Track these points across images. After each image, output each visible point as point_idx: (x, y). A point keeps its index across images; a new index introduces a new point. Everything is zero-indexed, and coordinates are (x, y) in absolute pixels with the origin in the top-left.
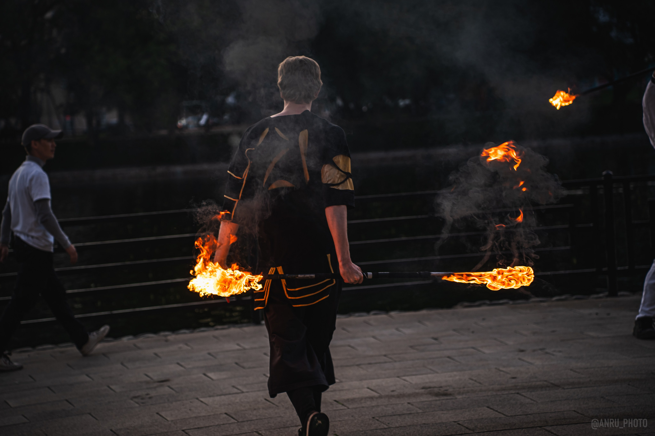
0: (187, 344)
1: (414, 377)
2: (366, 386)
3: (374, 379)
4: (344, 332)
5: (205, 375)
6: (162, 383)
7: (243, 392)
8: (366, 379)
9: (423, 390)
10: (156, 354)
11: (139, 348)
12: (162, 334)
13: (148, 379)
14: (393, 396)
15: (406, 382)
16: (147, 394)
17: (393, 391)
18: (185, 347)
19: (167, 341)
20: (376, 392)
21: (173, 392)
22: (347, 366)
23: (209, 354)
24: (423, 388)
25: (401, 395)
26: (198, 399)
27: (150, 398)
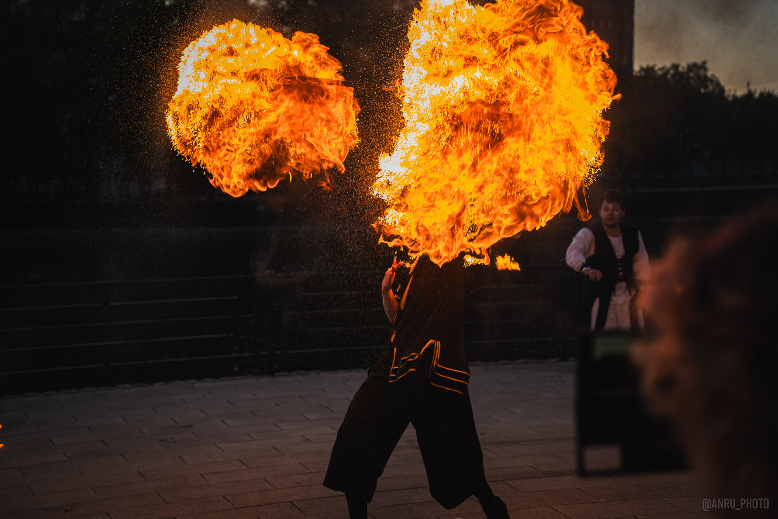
0: (210, 392)
5: (223, 422)
6: (186, 429)
7: (254, 440)
10: (182, 400)
11: (169, 394)
12: (190, 381)
13: (175, 424)
16: (173, 438)
18: (208, 395)
19: (193, 388)
21: (195, 437)
23: (228, 402)
26: (215, 444)
27: (175, 442)
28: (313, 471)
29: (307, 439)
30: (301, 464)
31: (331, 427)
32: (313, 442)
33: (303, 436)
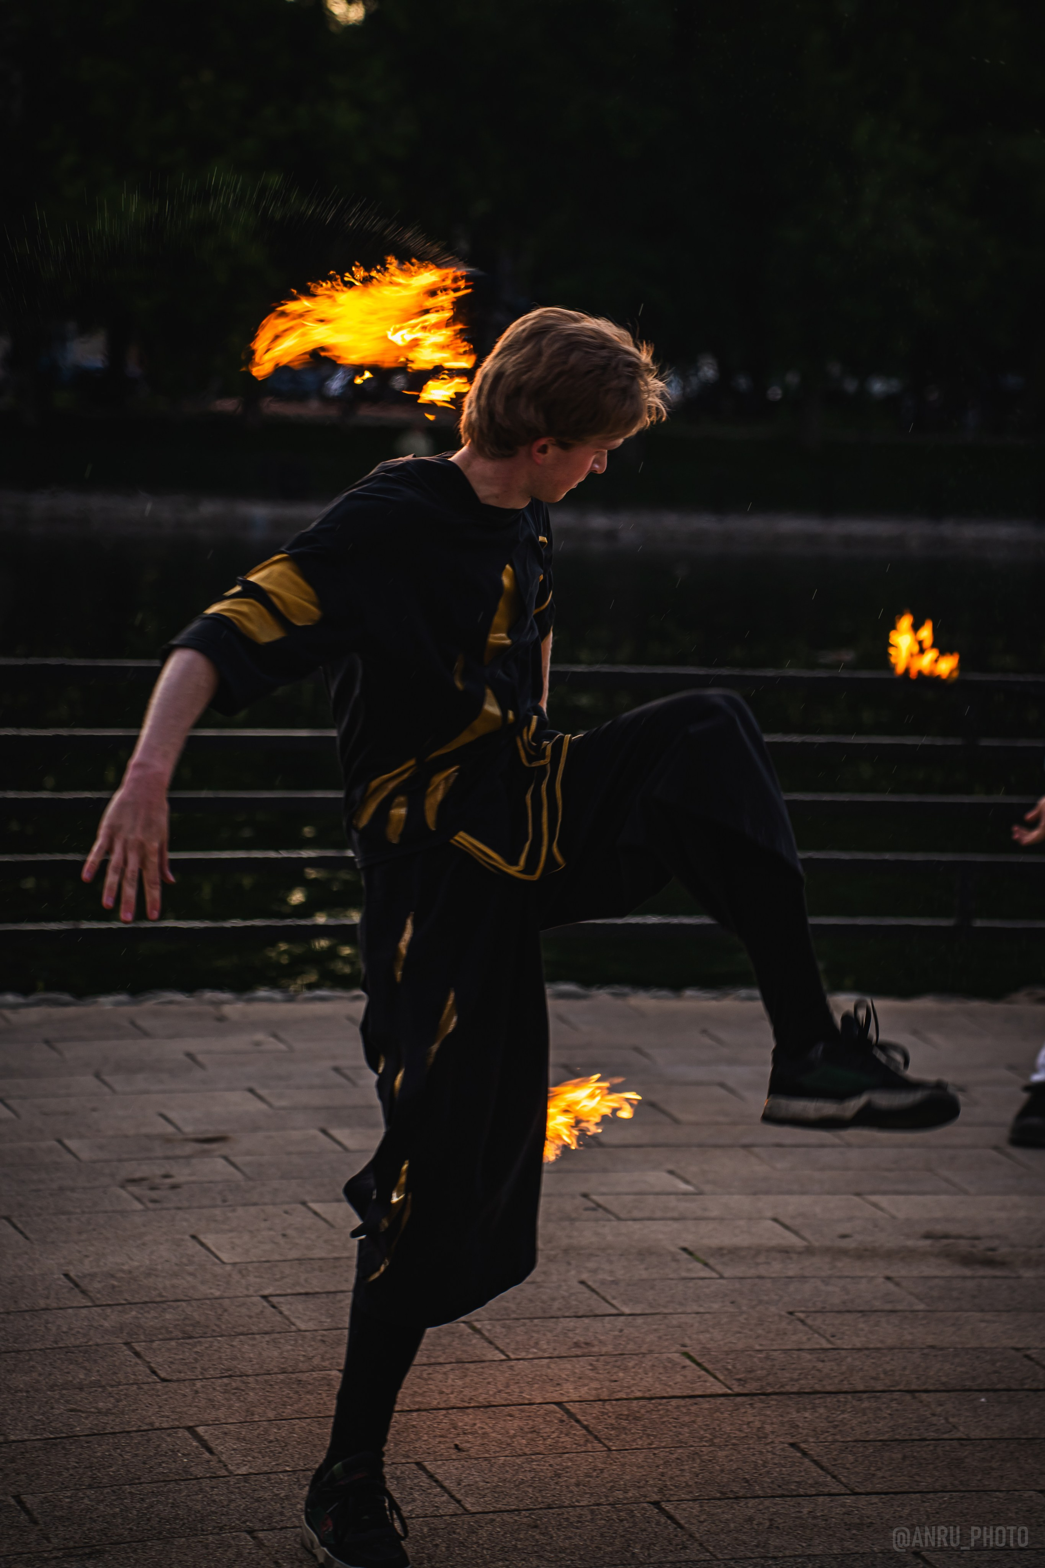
0: (275, 1036)
1: (901, 1198)
2: (769, 1214)
3: (790, 1193)
4: (707, 1041)
5: (324, 1132)
6: (206, 1146)
8: (767, 1192)
9: (928, 1242)
10: (190, 1055)
11: (146, 1034)
12: (209, 995)
13: (170, 1129)
14: (844, 1252)
15: (880, 1213)
16: (167, 1176)
17: (844, 1236)
18: (271, 1044)
19: (221, 1019)
20: (796, 1233)
21: (238, 1176)
22: (716, 1146)
23: (337, 1070)
24: (928, 1236)
25: (866, 1250)
26: (304, 1203)
27: (174, 1187)
28: (627, 1310)
29: (599, 1206)
30: (582, 1282)
31: (671, 1172)
32: (619, 1219)
33: (585, 1196)
